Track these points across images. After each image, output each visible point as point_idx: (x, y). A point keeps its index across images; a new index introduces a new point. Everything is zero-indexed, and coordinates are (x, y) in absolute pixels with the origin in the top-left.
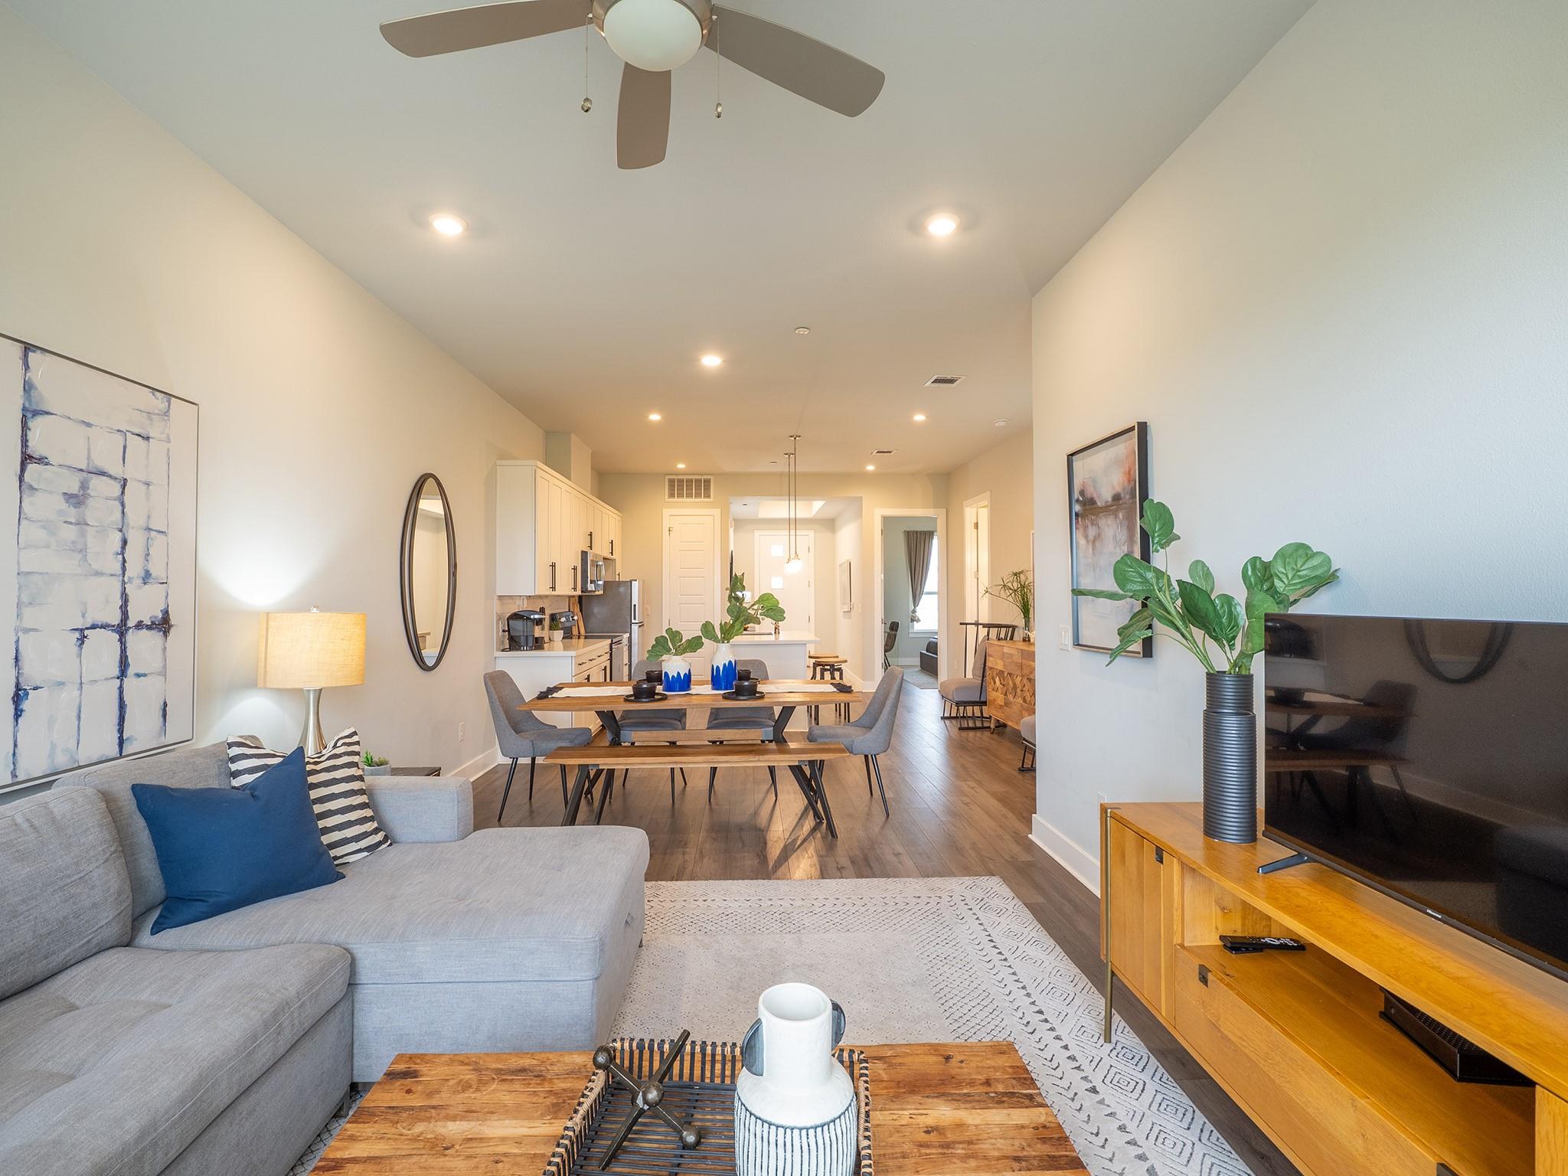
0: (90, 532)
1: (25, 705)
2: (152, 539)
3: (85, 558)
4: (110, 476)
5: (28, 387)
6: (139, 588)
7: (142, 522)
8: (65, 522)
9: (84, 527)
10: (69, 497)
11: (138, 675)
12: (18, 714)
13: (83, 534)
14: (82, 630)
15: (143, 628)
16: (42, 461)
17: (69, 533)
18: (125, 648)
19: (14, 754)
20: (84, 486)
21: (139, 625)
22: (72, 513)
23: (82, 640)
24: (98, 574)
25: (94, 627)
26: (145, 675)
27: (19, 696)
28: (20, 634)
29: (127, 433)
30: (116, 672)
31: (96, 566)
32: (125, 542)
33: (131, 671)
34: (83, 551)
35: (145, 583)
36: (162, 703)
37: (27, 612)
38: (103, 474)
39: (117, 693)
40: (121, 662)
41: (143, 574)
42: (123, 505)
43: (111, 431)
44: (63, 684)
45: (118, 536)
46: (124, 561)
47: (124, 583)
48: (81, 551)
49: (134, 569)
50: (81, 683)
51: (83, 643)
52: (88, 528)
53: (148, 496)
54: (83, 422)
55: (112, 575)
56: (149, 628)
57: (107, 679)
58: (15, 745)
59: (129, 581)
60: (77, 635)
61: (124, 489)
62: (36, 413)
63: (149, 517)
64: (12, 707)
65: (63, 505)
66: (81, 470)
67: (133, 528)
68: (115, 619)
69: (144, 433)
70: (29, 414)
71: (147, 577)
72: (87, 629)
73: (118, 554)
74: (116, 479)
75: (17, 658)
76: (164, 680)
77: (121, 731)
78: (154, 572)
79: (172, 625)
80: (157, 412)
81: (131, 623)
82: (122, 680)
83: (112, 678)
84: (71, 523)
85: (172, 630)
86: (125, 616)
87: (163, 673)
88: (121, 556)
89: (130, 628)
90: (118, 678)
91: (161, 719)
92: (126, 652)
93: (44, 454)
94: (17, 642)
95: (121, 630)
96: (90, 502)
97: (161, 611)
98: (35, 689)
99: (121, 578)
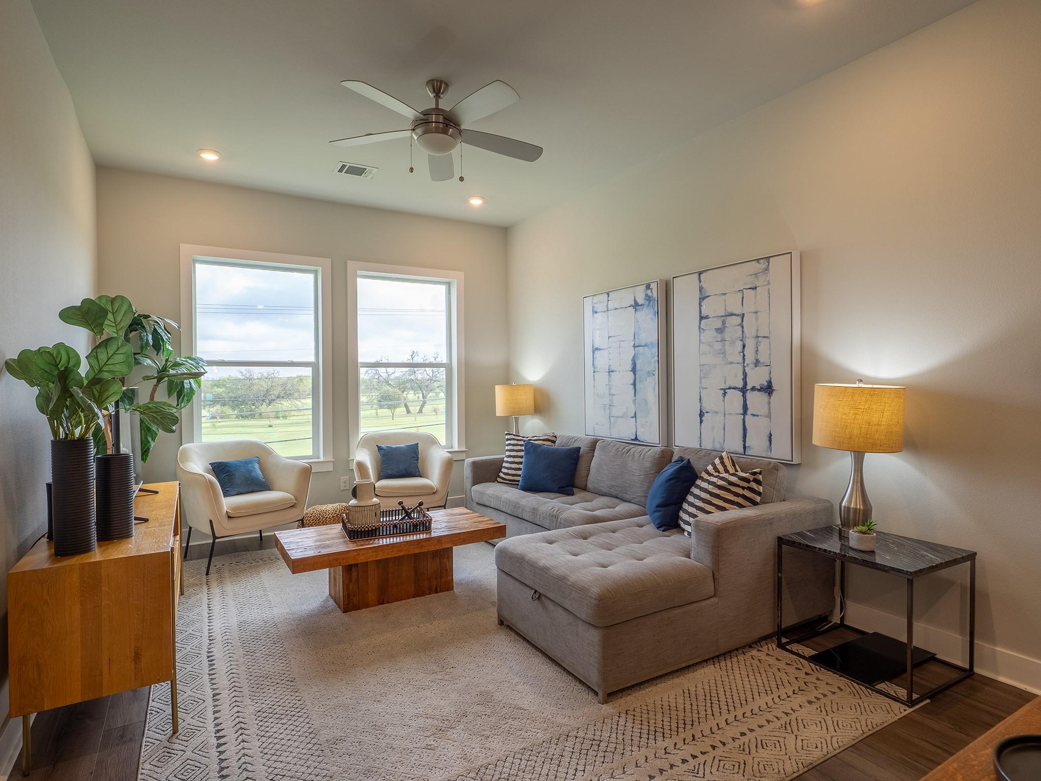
0: (727, 343)
1: (704, 419)
2: (760, 342)
3: (725, 356)
4: (736, 315)
5: (701, 289)
6: (753, 369)
7: (754, 334)
8: (716, 341)
9: (724, 342)
10: (717, 330)
11: (753, 415)
12: (701, 422)
13: (724, 346)
14: (724, 390)
15: (755, 390)
16: (707, 317)
17: (718, 346)
18: (746, 400)
19: (700, 437)
20: (724, 323)
21: (753, 389)
22: (719, 338)
23: (725, 394)
24: (731, 363)
25: (730, 388)
26: (757, 416)
27: (701, 415)
28: (701, 390)
29: (744, 290)
30: (741, 411)
31: (730, 360)
32: (744, 346)
33: (749, 412)
34: (724, 353)
35: (756, 366)
36: (768, 433)
37: (703, 380)
38: (732, 315)
39: (741, 422)
40: (744, 406)
41: (755, 361)
42: (743, 327)
43: (736, 292)
44: (717, 412)
45: (739, 345)
46: (744, 355)
47: (744, 366)
48: (723, 353)
49: (750, 359)
50: (725, 414)
51: (725, 395)
52: (726, 342)
53: (756, 319)
54: (723, 294)
55: (738, 363)
56: (759, 390)
57: (737, 414)
58: (701, 434)
59: (747, 366)
60: (722, 391)
61: (743, 319)
62: (704, 298)
63: (757, 330)
64: (699, 418)
65: (715, 334)
66: (723, 316)
67: (748, 338)
68: (740, 385)
69: (753, 286)
70: (702, 299)
71: (757, 363)
72: (727, 389)
73: (741, 352)
74: (739, 315)
75: (700, 399)
76: (769, 420)
77: (744, 441)
78: (762, 360)
79: (774, 390)
80: (761, 271)
81: (749, 387)
82: (744, 416)
83: (739, 414)
84: (718, 341)
85: (774, 393)
86: (745, 384)
87: (769, 416)
88: (742, 353)
89: (748, 390)
90: (742, 414)
91: (768, 442)
92: (746, 402)
93: (707, 314)
94: (700, 393)
95: (743, 390)
96: (727, 330)
97: (767, 381)
98: (707, 412)
99: (742, 364)
